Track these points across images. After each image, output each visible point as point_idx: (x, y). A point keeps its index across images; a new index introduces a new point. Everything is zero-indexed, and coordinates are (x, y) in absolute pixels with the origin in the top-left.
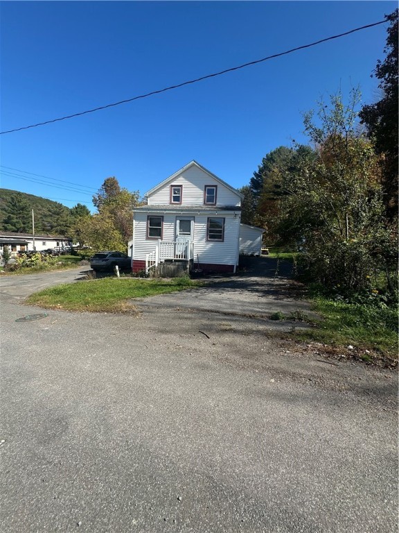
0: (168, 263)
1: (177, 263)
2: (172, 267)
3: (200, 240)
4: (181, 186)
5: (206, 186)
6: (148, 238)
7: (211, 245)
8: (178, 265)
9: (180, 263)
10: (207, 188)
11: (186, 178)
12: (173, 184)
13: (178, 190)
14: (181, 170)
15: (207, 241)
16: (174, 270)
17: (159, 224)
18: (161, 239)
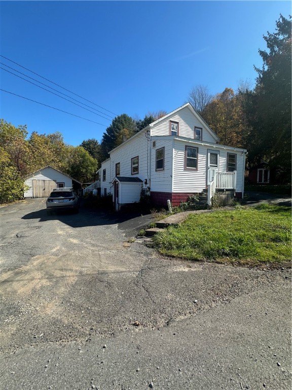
0: (221, 192)
2: (223, 196)
4: (178, 123)
5: (195, 127)
8: (228, 194)
13: (176, 127)
16: (226, 199)
18: (197, 170)
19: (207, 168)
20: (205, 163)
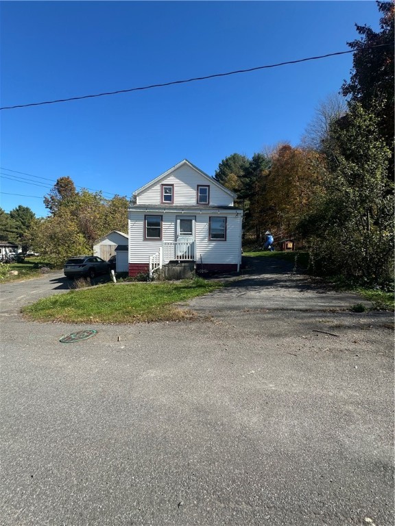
0: (174, 265)
1: (183, 264)
2: (177, 268)
3: (203, 240)
4: (172, 185)
5: (198, 186)
6: (145, 239)
7: (214, 244)
8: (184, 266)
9: (186, 264)
10: (199, 188)
11: (177, 177)
12: (164, 182)
13: (170, 190)
14: (173, 169)
15: (210, 240)
16: (180, 272)
17: (159, 224)
18: (161, 239)
19: (176, 237)
20: (173, 231)
